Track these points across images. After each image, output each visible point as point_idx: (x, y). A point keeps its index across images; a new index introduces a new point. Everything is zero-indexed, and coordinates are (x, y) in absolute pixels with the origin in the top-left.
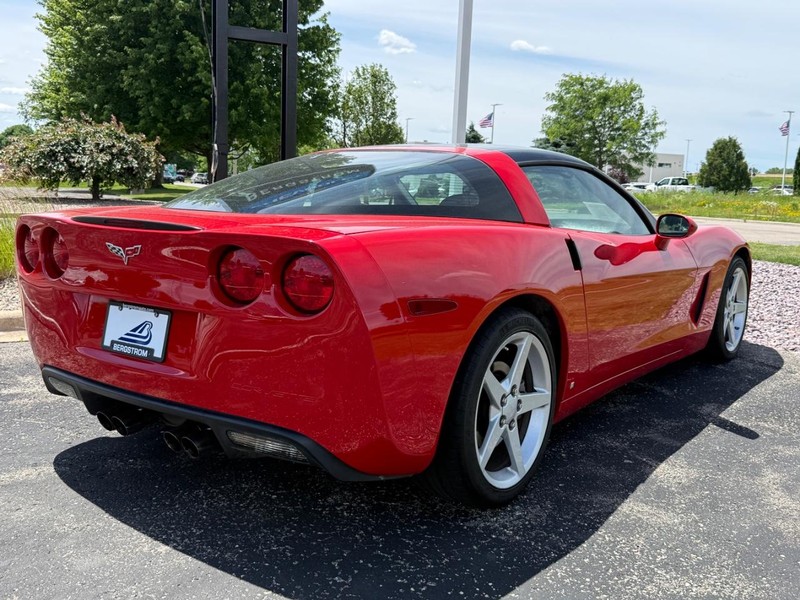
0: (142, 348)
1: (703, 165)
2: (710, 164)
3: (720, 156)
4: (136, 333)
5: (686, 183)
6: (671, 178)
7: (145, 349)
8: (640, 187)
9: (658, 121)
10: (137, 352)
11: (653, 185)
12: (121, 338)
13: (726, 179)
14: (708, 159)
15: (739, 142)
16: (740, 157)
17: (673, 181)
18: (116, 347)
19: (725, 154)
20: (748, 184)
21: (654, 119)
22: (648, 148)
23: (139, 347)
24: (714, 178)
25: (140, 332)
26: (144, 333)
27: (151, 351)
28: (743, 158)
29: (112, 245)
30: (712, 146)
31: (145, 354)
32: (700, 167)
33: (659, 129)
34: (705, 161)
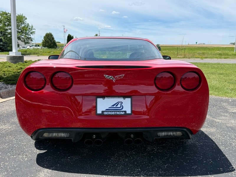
0: (121, 111)
1: (43, 41)
2: (45, 41)
3: (48, 38)
4: (115, 106)
5: (39, 46)
6: (34, 45)
7: (122, 111)
8: (23, 47)
9: (33, 28)
10: (118, 113)
11: (29, 47)
12: (107, 110)
13: (50, 45)
14: (44, 39)
15: (52, 34)
16: (53, 38)
17: (35, 45)
18: (105, 113)
19: (49, 37)
20: (56, 46)
21: (32, 27)
22: (30, 35)
23: (119, 111)
24: (47, 44)
25: (117, 106)
26: (119, 106)
27: (125, 112)
28: (54, 39)
29: (107, 76)
30: (45, 35)
31: (123, 113)
32: (42, 41)
33: (33, 30)
34: (43, 39)
